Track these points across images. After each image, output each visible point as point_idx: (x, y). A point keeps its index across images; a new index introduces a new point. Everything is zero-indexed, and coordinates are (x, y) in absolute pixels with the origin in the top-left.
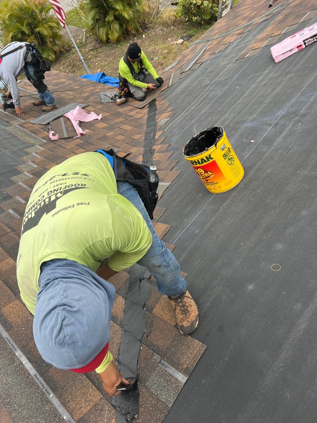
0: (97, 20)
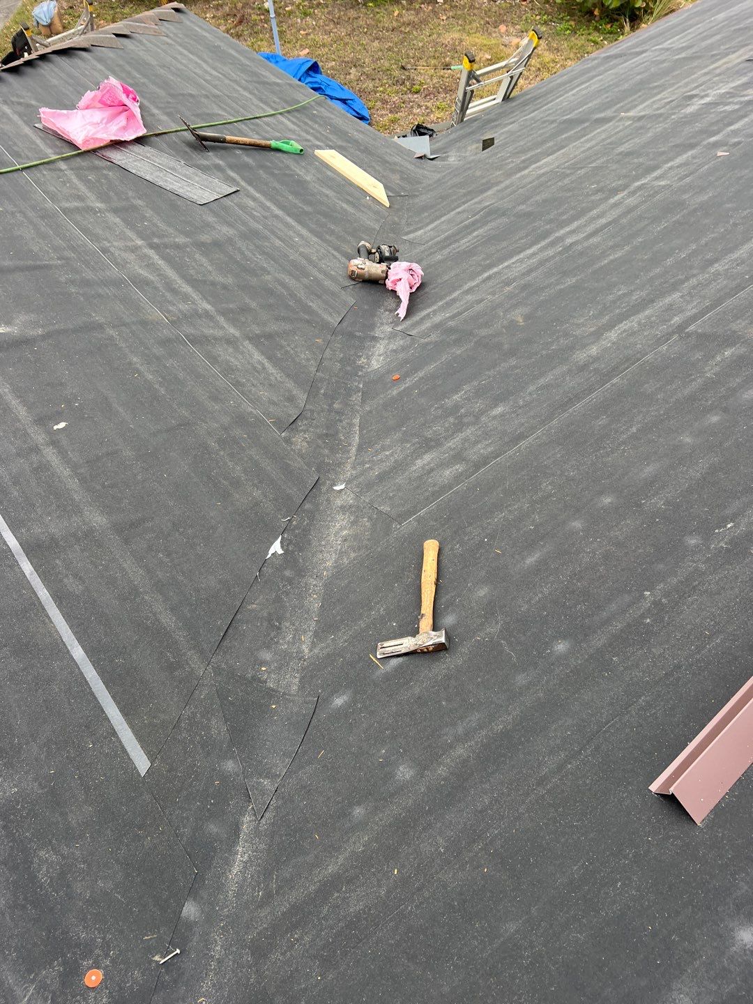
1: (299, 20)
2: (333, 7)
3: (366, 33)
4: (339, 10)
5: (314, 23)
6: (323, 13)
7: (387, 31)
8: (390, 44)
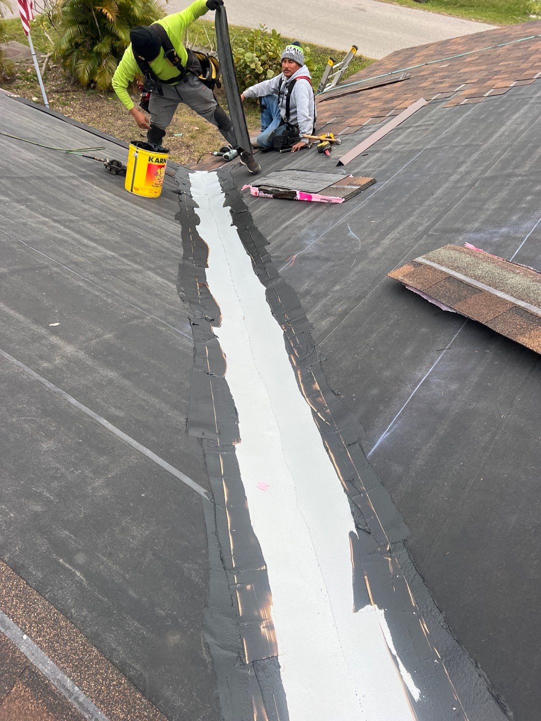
0: (77, 45)
1: (60, 108)
2: (83, 100)
3: (111, 116)
4: (88, 102)
5: (72, 110)
6: (77, 104)
7: (125, 114)
8: (129, 122)
